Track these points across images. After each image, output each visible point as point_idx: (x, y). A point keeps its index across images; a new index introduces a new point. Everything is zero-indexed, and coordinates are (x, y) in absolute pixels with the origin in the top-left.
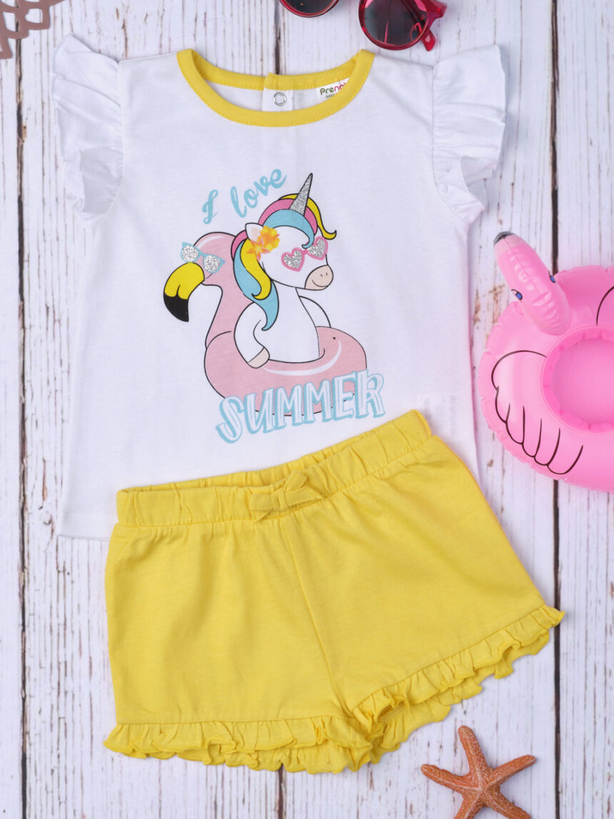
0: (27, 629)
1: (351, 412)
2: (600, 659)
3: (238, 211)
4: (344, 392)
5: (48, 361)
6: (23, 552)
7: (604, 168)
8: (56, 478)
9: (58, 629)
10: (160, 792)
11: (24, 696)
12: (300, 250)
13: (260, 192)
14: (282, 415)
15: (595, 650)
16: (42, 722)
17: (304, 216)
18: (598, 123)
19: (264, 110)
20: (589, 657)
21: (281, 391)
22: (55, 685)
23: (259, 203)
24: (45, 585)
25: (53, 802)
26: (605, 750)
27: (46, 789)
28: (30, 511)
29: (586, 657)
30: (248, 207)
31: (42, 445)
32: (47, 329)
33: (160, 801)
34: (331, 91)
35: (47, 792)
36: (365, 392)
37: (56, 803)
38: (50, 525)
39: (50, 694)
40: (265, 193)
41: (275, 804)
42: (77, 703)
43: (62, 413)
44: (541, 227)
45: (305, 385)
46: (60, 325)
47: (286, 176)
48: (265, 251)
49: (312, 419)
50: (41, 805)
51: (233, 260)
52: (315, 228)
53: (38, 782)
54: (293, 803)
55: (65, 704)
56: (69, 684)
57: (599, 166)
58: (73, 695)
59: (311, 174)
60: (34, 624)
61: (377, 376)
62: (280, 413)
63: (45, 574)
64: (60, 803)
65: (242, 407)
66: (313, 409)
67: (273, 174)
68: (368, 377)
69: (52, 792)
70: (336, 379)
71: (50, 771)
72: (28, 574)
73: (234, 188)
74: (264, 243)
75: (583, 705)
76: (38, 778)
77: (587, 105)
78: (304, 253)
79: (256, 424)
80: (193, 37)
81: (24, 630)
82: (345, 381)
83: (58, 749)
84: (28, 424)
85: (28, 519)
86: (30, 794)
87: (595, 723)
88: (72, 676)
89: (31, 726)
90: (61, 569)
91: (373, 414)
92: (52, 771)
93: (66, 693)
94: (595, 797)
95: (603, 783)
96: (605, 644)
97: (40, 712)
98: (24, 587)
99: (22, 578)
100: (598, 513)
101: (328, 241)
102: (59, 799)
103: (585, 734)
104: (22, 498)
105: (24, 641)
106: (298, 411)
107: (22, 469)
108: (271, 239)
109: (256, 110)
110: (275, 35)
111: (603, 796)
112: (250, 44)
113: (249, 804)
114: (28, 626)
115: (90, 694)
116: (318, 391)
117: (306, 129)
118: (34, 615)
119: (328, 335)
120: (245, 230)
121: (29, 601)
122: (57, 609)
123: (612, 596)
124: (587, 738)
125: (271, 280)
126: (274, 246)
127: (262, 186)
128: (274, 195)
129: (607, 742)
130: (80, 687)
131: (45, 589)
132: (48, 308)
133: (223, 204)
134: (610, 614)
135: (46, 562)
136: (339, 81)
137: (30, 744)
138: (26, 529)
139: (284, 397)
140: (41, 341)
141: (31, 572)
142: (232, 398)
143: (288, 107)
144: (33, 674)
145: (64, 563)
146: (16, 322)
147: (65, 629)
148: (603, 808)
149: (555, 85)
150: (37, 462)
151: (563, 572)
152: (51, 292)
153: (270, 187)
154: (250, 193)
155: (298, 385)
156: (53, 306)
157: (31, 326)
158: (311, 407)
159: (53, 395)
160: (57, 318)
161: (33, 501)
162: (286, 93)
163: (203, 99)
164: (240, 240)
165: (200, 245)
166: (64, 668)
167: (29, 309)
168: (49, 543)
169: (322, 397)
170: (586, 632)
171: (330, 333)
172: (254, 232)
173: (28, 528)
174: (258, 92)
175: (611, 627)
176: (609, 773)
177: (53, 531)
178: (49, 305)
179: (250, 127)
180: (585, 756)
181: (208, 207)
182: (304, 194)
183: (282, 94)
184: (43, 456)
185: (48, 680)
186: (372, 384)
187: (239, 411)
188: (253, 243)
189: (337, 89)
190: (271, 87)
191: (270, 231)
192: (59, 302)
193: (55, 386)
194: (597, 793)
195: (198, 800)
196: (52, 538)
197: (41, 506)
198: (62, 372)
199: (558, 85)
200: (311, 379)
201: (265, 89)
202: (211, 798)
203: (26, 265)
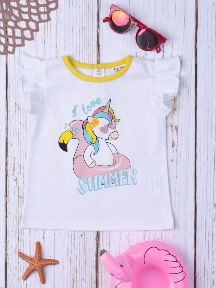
0: (7, 218)
1: (125, 183)
2: (211, 230)
3: (85, 112)
4: (123, 176)
5: (16, 123)
6: (6, 190)
7: (214, 56)
8: (18, 164)
9: (19, 218)
10: (54, 276)
11: (6, 241)
12: (107, 126)
13: (92, 106)
14: (101, 184)
15: (209, 227)
16: (12, 251)
17: (108, 114)
18: (212, 40)
19: (94, 76)
20: (207, 229)
21: (100, 176)
22: (17, 238)
23: (92, 110)
24: (14, 202)
25: (16, 279)
26: (212, 263)
27: (14, 274)
28: (9, 176)
29: (206, 229)
30: (88, 111)
31: (14, 152)
32: (16, 111)
33: (54, 279)
34: (117, 69)
35: (14, 276)
36: (130, 176)
37: (17, 279)
38: (16, 181)
39: (16, 241)
40: (94, 106)
41: (95, 280)
42: (25, 244)
43: (21, 141)
44: (191, 77)
45: (109, 174)
46: (20, 110)
47: (101, 100)
48: (94, 126)
49: (112, 186)
50: (12, 280)
51: (83, 130)
52: (112, 118)
53: (11, 272)
54: (101, 280)
55: (21, 244)
56: (22, 237)
57: (212, 56)
58: (24, 241)
59: (110, 99)
60: (10, 216)
61: (134, 170)
62: (100, 184)
63: (14, 198)
64: (19, 279)
65: (87, 182)
66: (112, 182)
67: (97, 99)
68: (131, 170)
69: (16, 275)
70: (120, 171)
71: (15, 268)
72: (8, 198)
73: (83, 104)
74: (94, 124)
75: (204, 246)
76: (11, 270)
77: (208, 34)
78: (108, 127)
79: (92, 188)
80: (68, 8)
81: (6, 218)
82: (123, 172)
83: (18, 260)
84: (9, 145)
85: (8, 179)
86: (8, 276)
87: (209, 253)
88: (23, 234)
89: (9, 252)
90: (20, 196)
91: (133, 184)
92: (16, 268)
93: (21, 240)
94: (208, 279)
95: (211, 274)
96: (213, 225)
97: (12, 247)
98: (6, 203)
99: (6, 200)
100: (210, 178)
101: (116, 123)
102: (18, 278)
103: (205, 257)
104: (6, 171)
105: (6, 222)
106: (106, 183)
107: (6, 161)
108: (96, 122)
109: (91, 77)
110: (97, 8)
111: (211, 279)
112: (88, 11)
113: (86, 280)
114: (8, 217)
115: (30, 241)
116: (113, 176)
117: (108, 83)
118: (10, 213)
119: (116, 155)
120: (87, 119)
121: (8, 208)
122: (18, 211)
123: (215, 208)
124: (206, 258)
125: (97, 137)
126: (98, 125)
127: (93, 103)
128: (97, 107)
129: (213, 260)
130: (26, 238)
131: (14, 204)
132: (16, 104)
133: (79, 110)
134: (214, 214)
135: (14, 194)
136: (120, 66)
137: (8, 258)
138: (7, 182)
139: (101, 178)
140: (14, 116)
141: (9, 198)
142: (83, 179)
143: (102, 75)
144: (10, 233)
145: (21, 194)
146: (5, 109)
147: (21, 218)
148: (211, 283)
149: (197, 27)
150: (12, 158)
151: (198, 199)
152: (17, 98)
153: (96, 104)
154: (89, 106)
155: (106, 174)
156: (18, 103)
157: (10, 110)
158: (111, 181)
159: (17, 135)
160: (19, 107)
161: (10, 172)
162: (102, 70)
163: (72, 73)
164: (85, 123)
165: (71, 125)
166: (20, 232)
167: (9, 104)
168: (15, 187)
169: (115, 178)
170: (206, 221)
171: (118, 155)
172: (90, 120)
173: (8, 182)
174: (91, 70)
175: (214, 219)
176: (213, 271)
177: (17, 183)
178: (16, 103)
179: (88, 82)
180: (205, 264)
181: (74, 111)
182: (108, 106)
183: (100, 71)
184: (14, 156)
185: (15, 236)
186: (132, 173)
187: (86, 183)
188: (90, 124)
189: (119, 68)
190: (96, 68)
191: (96, 119)
192: (20, 102)
193: (18, 132)
194: (209, 278)
195: (68, 279)
196: (17, 185)
197: (13, 174)
198: (21, 127)
199: (198, 26)
200: (111, 171)
201: (94, 69)
202: (72, 278)
203: (8, 88)
